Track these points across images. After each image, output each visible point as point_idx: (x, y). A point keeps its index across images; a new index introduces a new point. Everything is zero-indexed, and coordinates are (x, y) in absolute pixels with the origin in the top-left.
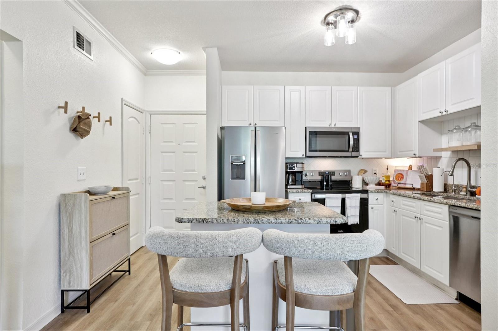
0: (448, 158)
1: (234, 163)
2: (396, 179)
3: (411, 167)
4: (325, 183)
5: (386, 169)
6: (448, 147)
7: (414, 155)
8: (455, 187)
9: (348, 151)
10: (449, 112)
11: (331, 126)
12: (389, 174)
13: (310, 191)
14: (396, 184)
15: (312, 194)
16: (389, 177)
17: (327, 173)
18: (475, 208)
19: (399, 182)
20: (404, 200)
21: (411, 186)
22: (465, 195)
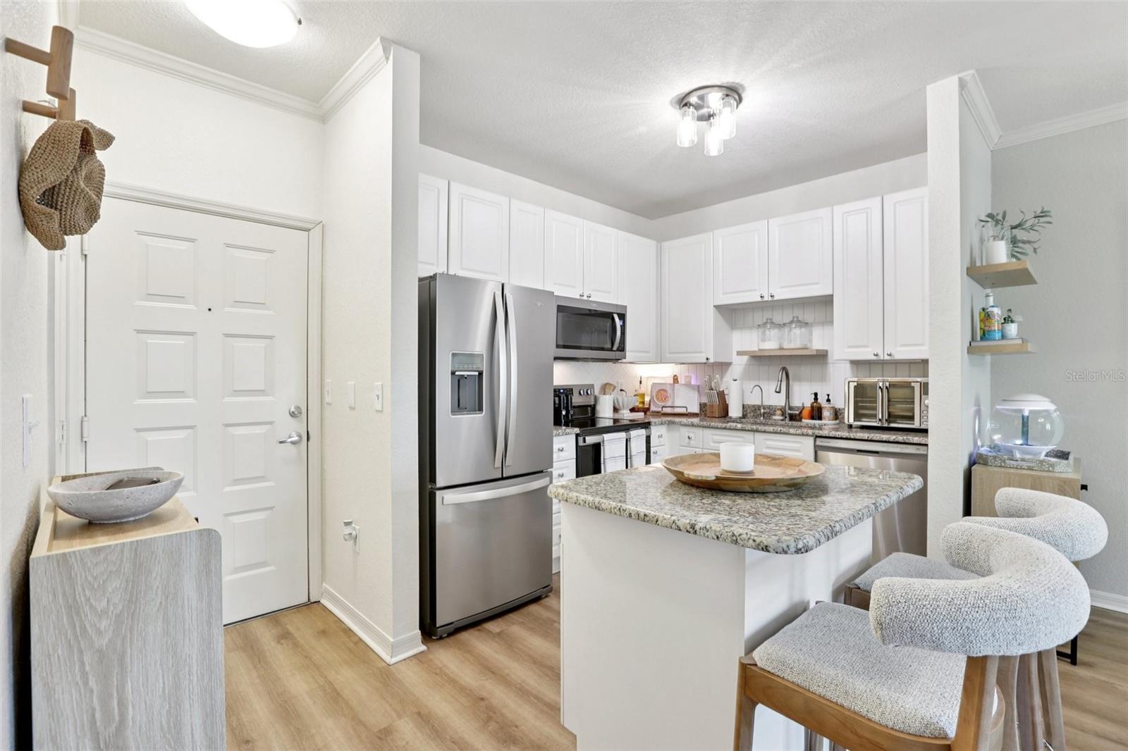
0: (742, 366)
1: (457, 373)
2: (658, 399)
3: (677, 379)
4: (564, 413)
5: (639, 382)
6: (757, 350)
7: (707, 359)
8: (764, 409)
9: (611, 350)
10: (776, 298)
11: (590, 299)
12: (642, 390)
13: (577, 430)
14: (659, 407)
15: (577, 435)
16: (643, 396)
17: (562, 391)
18: (866, 438)
19: (663, 404)
20: (715, 435)
21: (683, 411)
22: (782, 420)
